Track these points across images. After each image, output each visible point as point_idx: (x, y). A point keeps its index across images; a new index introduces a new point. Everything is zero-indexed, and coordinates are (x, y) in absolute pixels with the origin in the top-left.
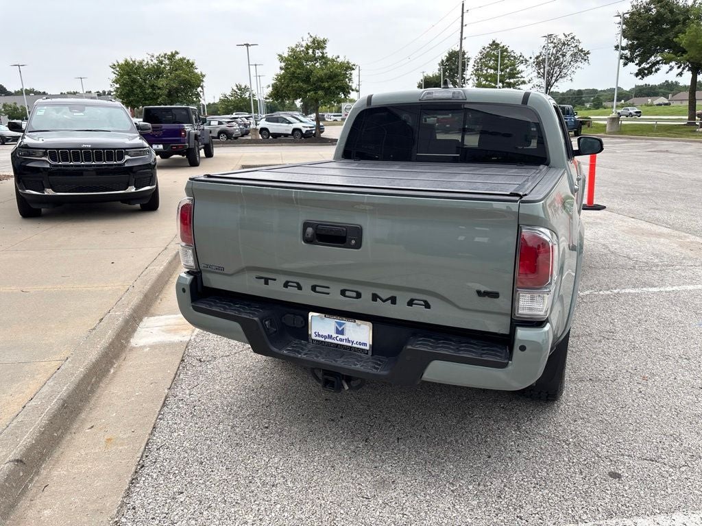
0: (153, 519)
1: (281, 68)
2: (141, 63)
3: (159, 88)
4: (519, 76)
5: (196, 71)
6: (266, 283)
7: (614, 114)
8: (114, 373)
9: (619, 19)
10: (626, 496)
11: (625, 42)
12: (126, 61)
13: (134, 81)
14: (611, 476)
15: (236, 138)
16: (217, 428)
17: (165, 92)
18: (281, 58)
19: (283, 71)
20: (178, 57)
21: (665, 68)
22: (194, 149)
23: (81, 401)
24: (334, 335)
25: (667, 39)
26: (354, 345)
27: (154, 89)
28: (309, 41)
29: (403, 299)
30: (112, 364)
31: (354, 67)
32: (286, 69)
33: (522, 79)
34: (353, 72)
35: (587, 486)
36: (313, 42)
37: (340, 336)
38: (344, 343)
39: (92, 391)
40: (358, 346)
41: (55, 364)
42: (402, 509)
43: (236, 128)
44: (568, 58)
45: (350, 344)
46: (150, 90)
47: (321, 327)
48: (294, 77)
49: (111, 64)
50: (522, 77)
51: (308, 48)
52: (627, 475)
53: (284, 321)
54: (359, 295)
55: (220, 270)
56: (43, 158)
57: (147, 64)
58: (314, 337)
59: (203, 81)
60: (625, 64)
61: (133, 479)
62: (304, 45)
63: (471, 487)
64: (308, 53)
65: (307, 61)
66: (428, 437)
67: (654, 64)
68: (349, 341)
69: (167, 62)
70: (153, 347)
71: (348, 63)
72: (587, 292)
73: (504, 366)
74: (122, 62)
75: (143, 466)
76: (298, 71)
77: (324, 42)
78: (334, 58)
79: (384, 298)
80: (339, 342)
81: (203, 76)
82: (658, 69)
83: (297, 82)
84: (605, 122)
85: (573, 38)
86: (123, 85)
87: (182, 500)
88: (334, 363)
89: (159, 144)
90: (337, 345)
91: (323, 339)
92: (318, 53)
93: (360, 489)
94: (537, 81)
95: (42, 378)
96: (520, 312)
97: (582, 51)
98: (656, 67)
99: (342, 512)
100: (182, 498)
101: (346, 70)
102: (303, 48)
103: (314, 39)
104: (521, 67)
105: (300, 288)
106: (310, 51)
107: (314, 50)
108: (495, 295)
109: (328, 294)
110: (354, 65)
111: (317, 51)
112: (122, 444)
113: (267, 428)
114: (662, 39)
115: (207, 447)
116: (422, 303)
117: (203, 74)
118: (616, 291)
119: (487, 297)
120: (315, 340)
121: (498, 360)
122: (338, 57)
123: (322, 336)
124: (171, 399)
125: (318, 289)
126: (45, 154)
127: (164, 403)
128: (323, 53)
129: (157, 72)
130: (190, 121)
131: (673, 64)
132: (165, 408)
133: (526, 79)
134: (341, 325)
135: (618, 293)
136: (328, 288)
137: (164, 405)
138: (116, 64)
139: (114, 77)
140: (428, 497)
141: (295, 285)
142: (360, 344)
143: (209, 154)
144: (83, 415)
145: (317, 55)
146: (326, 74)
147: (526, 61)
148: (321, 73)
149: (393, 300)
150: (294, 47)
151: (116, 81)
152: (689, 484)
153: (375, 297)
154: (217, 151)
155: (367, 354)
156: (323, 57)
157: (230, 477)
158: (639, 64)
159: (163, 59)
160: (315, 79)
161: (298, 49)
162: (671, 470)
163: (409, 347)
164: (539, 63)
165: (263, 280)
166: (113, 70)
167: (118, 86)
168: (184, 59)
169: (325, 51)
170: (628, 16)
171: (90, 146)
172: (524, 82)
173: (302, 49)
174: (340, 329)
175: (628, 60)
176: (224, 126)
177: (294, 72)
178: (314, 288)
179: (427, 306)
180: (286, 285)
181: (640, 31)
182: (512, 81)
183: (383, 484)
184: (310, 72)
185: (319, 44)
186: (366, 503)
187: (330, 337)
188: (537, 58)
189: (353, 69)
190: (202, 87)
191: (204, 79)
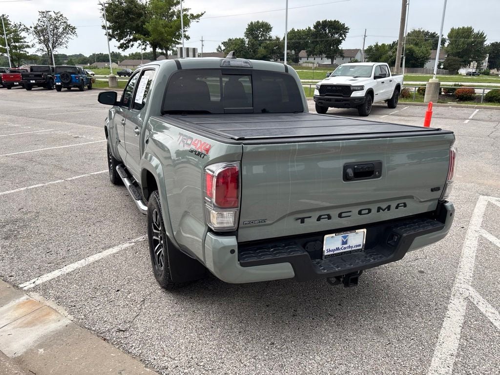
4: (22, 40)
6: (303, 221)
7: (112, 74)
9: (101, 7)
11: (108, 24)
21: (136, 44)
24: (341, 247)
25: (137, 25)
26: (353, 249)
33: (27, 44)
37: (344, 246)
38: (347, 250)
40: (355, 248)
44: (60, 30)
45: (350, 249)
47: (332, 244)
50: (25, 42)
54: (370, 211)
55: (262, 222)
60: (110, 40)
67: (129, 41)
79: (384, 208)
80: (343, 251)
82: (133, 45)
84: (108, 80)
85: (61, 15)
91: (332, 253)
94: (38, 46)
97: (69, 26)
98: (131, 43)
104: (23, 34)
105: (329, 217)
108: (438, 189)
109: (349, 216)
114: (134, 25)
116: (403, 205)
120: (327, 256)
125: (343, 215)
131: (139, 42)
133: (30, 44)
134: (345, 237)
136: (351, 211)
141: (326, 216)
142: (357, 246)
147: (27, 29)
149: (389, 208)
153: (379, 209)
155: (361, 251)
158: (119, 40)
163: (404, 235)
164: (40, 32)
165: (300, 220)
170: (107, 5)
172: (28, 46)
174: (345, 241)
175: (111, 37)
178: (339, 215)
179: (405, 206)
180: (319, 219)
181: (118, 17)
182: (17, 44)
187: (338, 249)
188: (36, 28)
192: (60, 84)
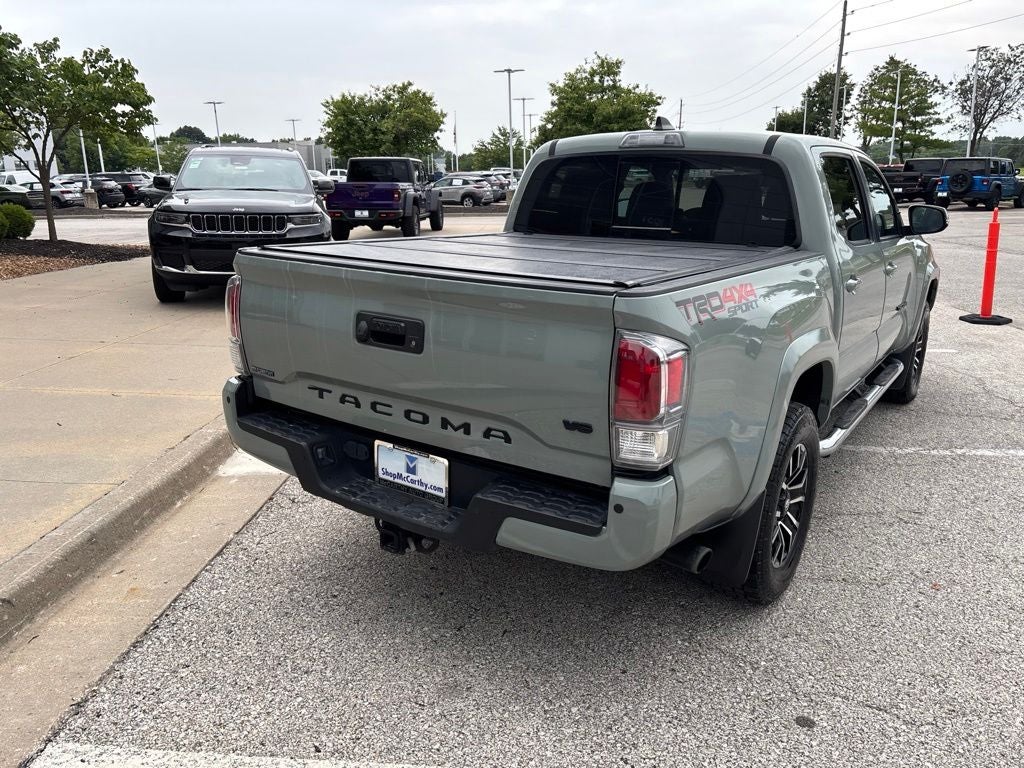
0: (137, 693)
1: (553, 104)
2: (362, 99)
3: (383, 133)
4: (931, 111)
5: (434, 108)
6: (321, 396)
8: (181, 507)
10: (807, 754)
12: (343, 96)
13: (351, 123)
14: (798, 723)
15: (486, 204)
16: (271, 590)
17: (390, 137)
18: (554, 89)
19: (556, 108)
20: (411, 90)
22: (411, 218)
23: (121, 537)
24: (405, 474)
26: (428, 490)
27: (376, 134)
28: (594, 64)
29: (478, 427)
30: (181, 495)
31: (659, 101)
32: (560, 104)
33: (937, 116)
34: (657, 107)
35: (751, 731)
36: (602, 65)
37: (412, 477)
38: (416, 486)
39: (142, 527)
40: (432, 492)
41: (105, 488)
42: (463, 726)
43: (487, 190)
44: (1015, 83)
45: (423, 489)
46: (371, 135)
47: (389, 462)
48: (570, 116)
49: (324, 102)
50: (936, 113)
51: (593, 73)
52: (825, 724)
53: (345, 450)
54: (426, 420)
55: (270, 376)
56: (185, 225)
57: (370, 100)
58: (381, 475)
59: (442, 122)
61: (137, 642)
62: (588, 69)
63: (574, 710)
64: (593, 81)
65: (591, 93)
66: (549, 634)
68: (421, 483)
69: (396, 96)
70: (243, 478)
71: (651, 94)
72: (910, 450)
73: (595, 532)
74: (338, 97)
75: (157, 627)
76: (577, 107)
77: (618, 64)
78: (631, 87)
79: (456, 424)
80: (410, 485)
81: (444, 116)
83: (574, 124)
86: (337, 129)
87: (183, 675)
88: (393, 512)
89: (365, 209)
90: (408, 489)
91: (391, 479)
92: (608, 81)
93: (418, 691)
94: (960, 119)
95: (79, 504)
96: (622, 455)
99: (379, 718)
100: (184, 673)
101: (648, 105)
102: (587, 75)
103: (603, 62)
104: (935, 98)
105: (358, 405)
106: (597, 79)
107: (602, 77)
108: (586, 429)
109: (390, 415)
110: (660, 98)
111: (607, 78)
112: (145, 597)
113: (335, 596)
115: (246, 612)
116: (501, 434)
117: (444, 112)
118: (959, 452)
119: (576, 432)
120: (382, 479)
121: (589, 523)
122: (638, 87)
123: (390, 475)
124: (232, 548)
125: (379, 407)
126: (187, 220)
127: (222, 550)
128: (614, 81)
129: (382, 110)
130: (409, 179)
132: (219, 558)
133: (944, 117)
134: (412, 460)
135: (964, 455)
136: (389, 406)
137: (220, 553)
138: (330, 101)
139: (326, 118)
140: (506, 715)
142: (435, 488)
143: (437, 226)
144: (118, 556)
145: (606, 84)
146: (616, 112)
147: (944, 88)
148: (610, 110)
149: (466, 428)
150: (573, 72)
151: (328, 124)
152: (923, 751)
153: (445, 423)
154: (449, 222)
155: (443, 503)
156: (614, 87)
157: (256, 655)
159: (392, 92)
160: (600, 118)
161: (579, 76)
162: (904, 727)
163: (479, 496)
164: (964, 91)
165: (317, 392)
166: (325, 109)
167: (330, 130)
168: (419, 92)
169: (617, 78)
171: (243, 210)
172: (939, 122)
173: (584, 75)
174: (411, 466)
176: (470, 187)
177: (570, 109)
178: (374, 406)
179: (508, 439)
182: (919, 119)
183: (453, 689)
184: (593, 108)
185: (610, 68)
186: (416, 711)
187: (400, 476)
188: (963, 83)
189: (659, 104)
190: (441, 131)
191: (445, 120)
192: (945, 194)
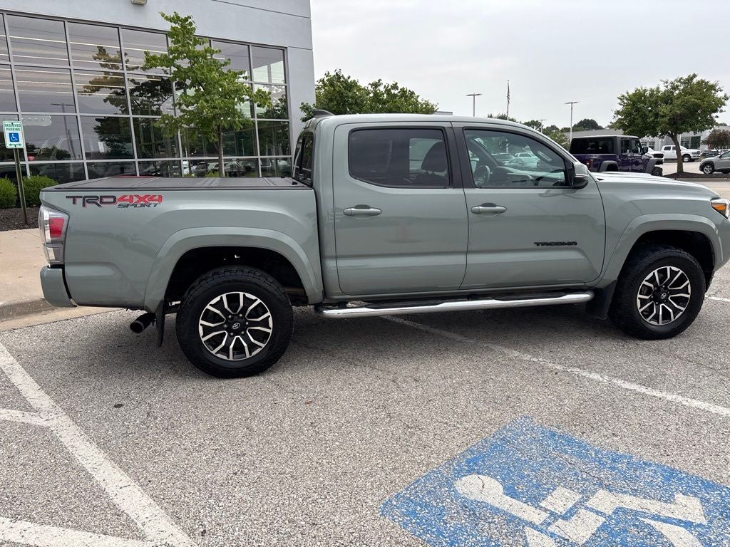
2: (652, 91)
5: (718, 93)
14: (116, 405)
17: (666, 119)
27: (656, 118)
46: (652, 119)
49: (619, 96)
59: (724, 104)
69: (682, 86)
74: (632, 92)
81: (727, 99)
86: (626, 116)
117: (728, 96)
129: (667, 98)
138: (626, 95)
139: (620, 108)
151: (620, 113)
159: (678, 84)
166: (620, 101)
168: (703, 81)
190: (721, 111)
191: (726, 102)
